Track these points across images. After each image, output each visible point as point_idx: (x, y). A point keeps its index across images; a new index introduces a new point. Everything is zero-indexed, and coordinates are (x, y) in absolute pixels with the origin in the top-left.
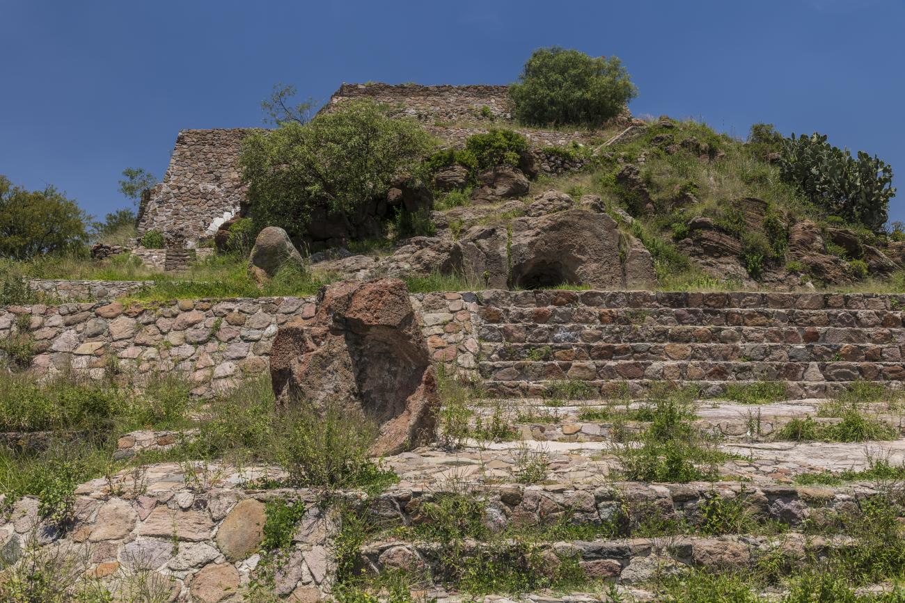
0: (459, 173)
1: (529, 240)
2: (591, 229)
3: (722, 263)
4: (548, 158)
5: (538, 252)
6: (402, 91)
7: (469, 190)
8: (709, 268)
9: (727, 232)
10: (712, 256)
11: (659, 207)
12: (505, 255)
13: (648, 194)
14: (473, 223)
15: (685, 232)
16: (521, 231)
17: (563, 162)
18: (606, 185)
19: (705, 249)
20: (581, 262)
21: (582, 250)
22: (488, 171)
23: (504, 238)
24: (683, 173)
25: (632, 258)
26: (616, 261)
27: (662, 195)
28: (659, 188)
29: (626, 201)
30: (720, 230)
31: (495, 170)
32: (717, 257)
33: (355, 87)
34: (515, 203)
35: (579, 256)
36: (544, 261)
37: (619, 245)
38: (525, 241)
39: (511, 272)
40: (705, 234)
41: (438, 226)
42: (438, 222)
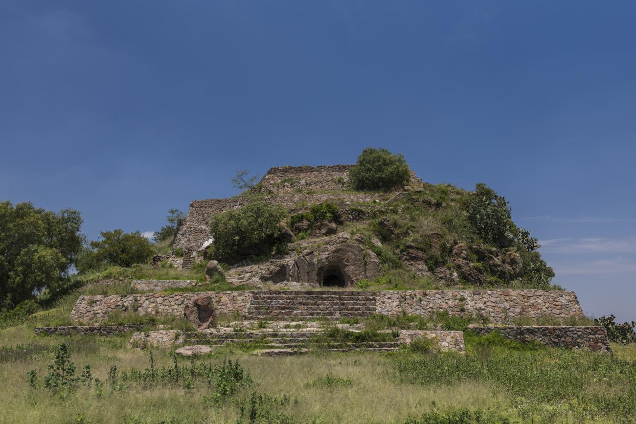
0: (305, 224)
1: (326, 256)
2: (352, 252)
3: (417, 264)
4: (352, 213)
5: (329, 262)
6: (301, 170)
7: (309, 232)
8: (411, 267)
9: (422, 250)
10: (413, 261)
11: (398, 237)
12: (316, 263)
13: (393, 231)
14: (305, 248)
15: (404, 249)
16: (324, 252)
17: (359, 214)
18: (374, 226)
19: (411, 257)
20: (347, 266)
21: (347, 261)
22: (318, 223)
23: (316, 255)
25: (369, 264)
26: (362, 265)
27: (400, 231)
28: (400, 227)
29: (381, 234)
30: (418, 249)
31: (321, 222)
32: (415, 261)
33: (278, 169)
34: (326, 238)
35: (346, 263)
36: (332, 265)
37: (364, 258)
38: (324, 257)
39: (318, 270)
40: (411, 251)
41: (290, 250)
42: (290, 248)
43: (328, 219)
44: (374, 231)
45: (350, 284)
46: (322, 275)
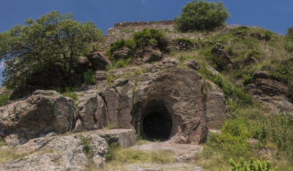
0: (125, 50)
1: (146, 86)
2: (183, 80)
3: (275, 99)
4: (179, 43)
5: (149, 94)
6: (136, 24)
7: (130, 59)
8: (266, 103)
9: (278, 80)
10: (268, 95)
11: (236, 66)
12: (130, 96)
13: (229, 59)
14: (119, 76)
15: (250, 80)
16: (144, 81)
17: (186, 45)
18: (206, 55)
19: (263, 90)
20: (175, 101)
21: (176, 93)
22: (140, 49)
23: (132, 86)
24: (250, 47)
25: (211, 99)
26: (199, 101)
27: (237, 59)
29: (216, 63)
30: (273, 78)
31: (144, 49)
32: (271, 96)
33: (119, 24)
34: (149, 65)
35: (175, 97)
36: (153, 100)
37: (202, 90)
38: (143, 87)
39: (134, 106)
40: (264, 81)
41: (98, 79)
42: (99, 77)
43: (152, 44)
44: (207, 59)
45: (180, 130)
46: (140, 113)
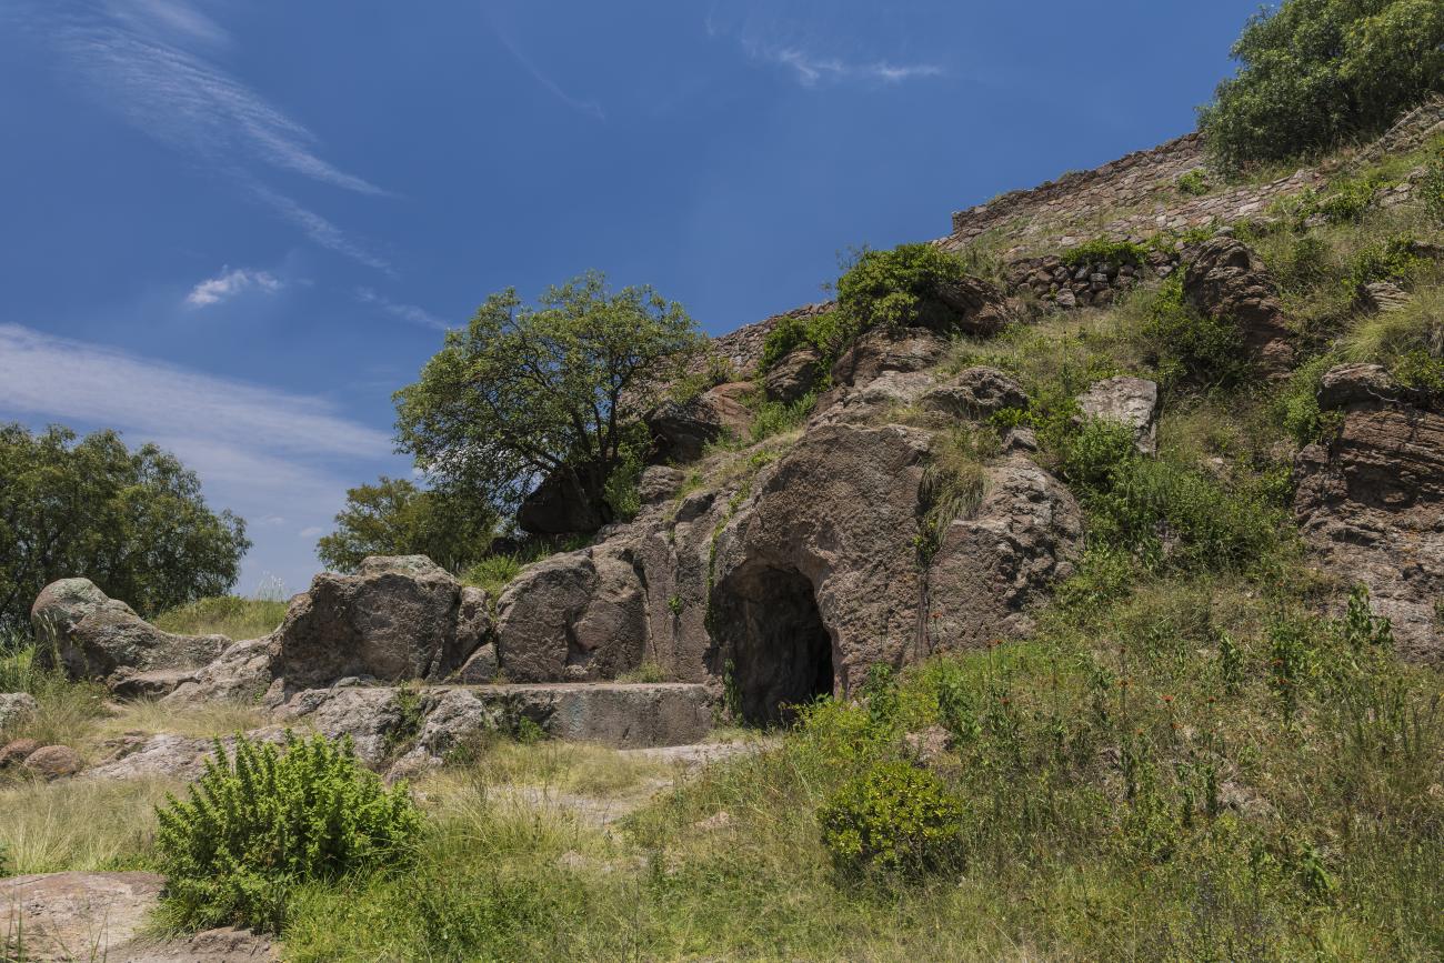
1: (744, 515)
2: (851, 476)
4: (1072, 275)
5: (751, 549)
7: (808, 401)
8: (1351, 553)
10: (1380, 504)
11: (1307, 346)
15: (1307, 423)
17: (1112, 276)
20: (823, 568)
21: (827, 536)
23: (720, 516)
25: (950, 550)
26: (901, 563)
28: (1330, 279)
31: (856, 344)
35: (822, 553)
39: (713, 596)
41: (645, 500)
42: (649, 489)
43: (883, 320)
